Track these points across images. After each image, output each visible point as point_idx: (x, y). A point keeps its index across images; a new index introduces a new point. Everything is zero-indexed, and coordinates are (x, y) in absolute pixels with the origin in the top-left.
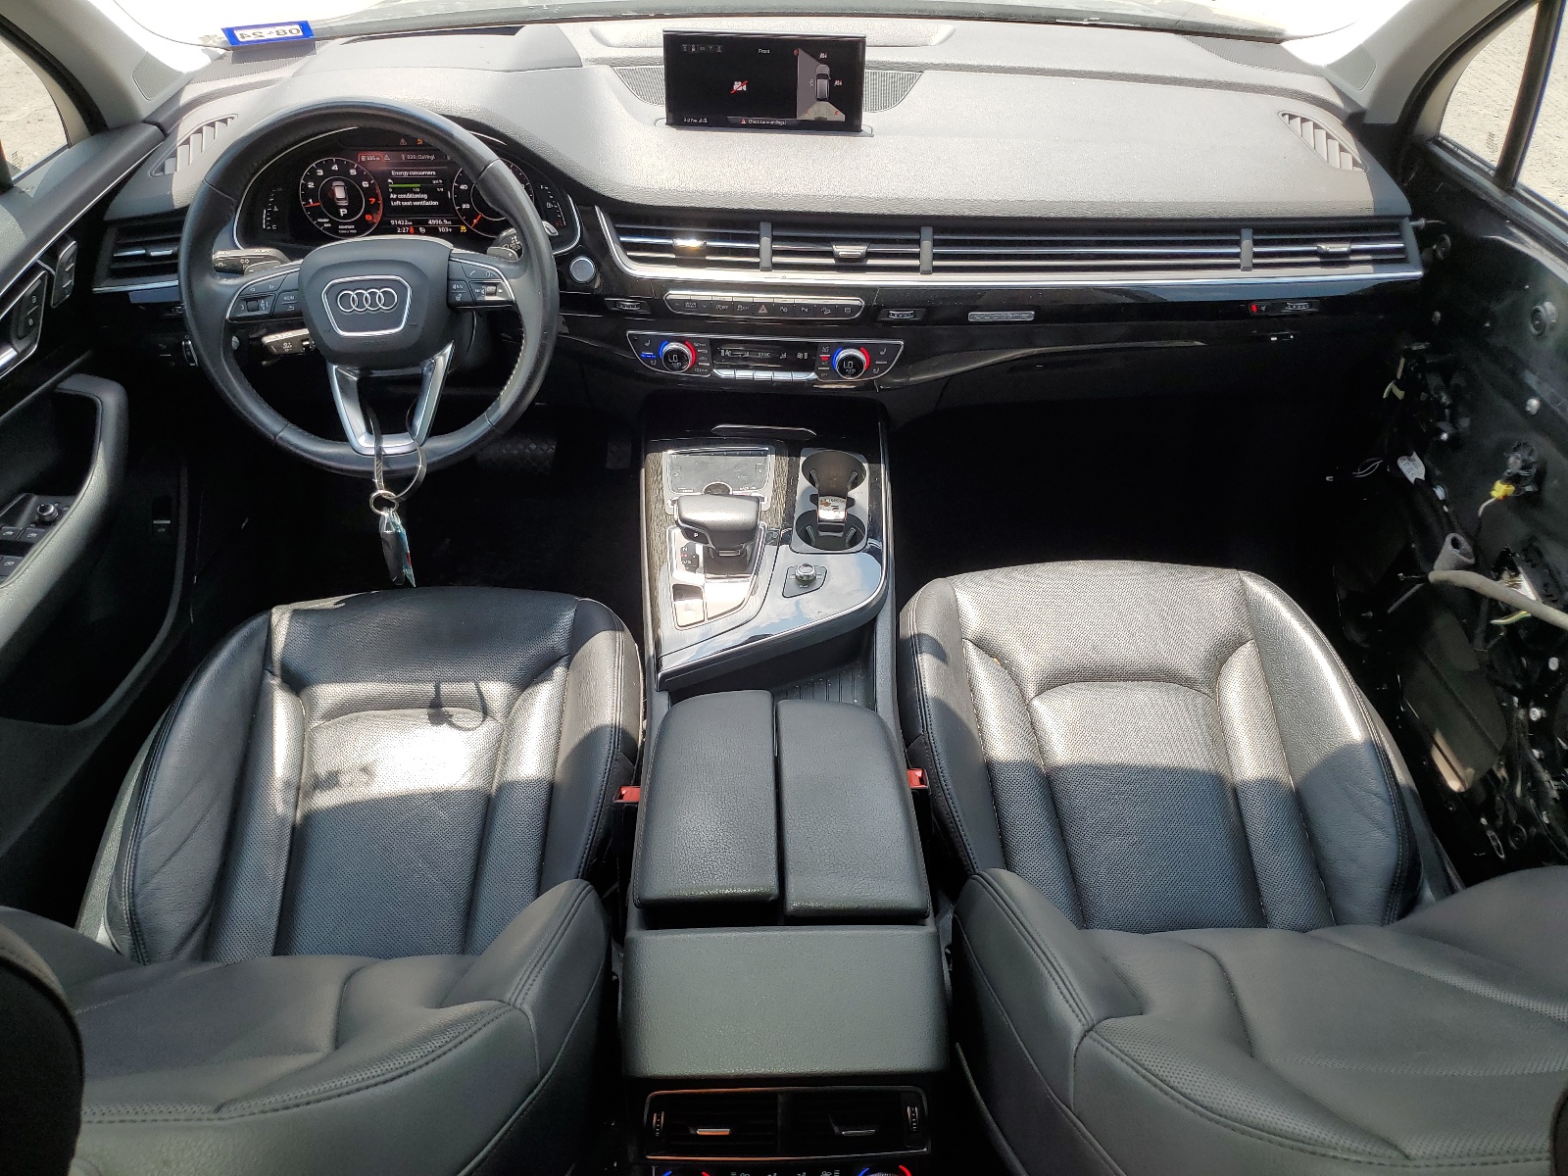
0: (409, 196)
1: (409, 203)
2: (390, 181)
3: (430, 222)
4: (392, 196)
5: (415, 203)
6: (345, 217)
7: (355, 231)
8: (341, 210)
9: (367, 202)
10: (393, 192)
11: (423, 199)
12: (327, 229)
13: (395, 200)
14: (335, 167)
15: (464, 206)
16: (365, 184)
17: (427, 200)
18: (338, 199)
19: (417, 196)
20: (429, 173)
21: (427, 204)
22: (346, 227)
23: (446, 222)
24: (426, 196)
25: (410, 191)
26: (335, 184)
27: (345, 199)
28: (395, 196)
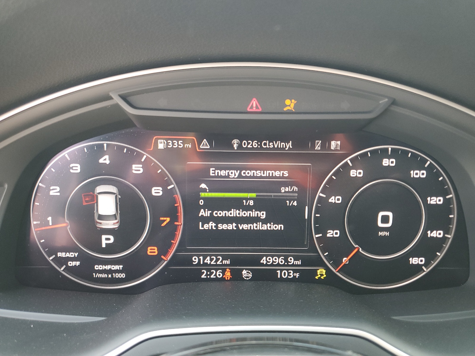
0: (233, 213)
1: (231, 227)
2: (203, 186)
3: (264, 261)
4: (202, 213)
5: (221, 227)
6: (110, 249)
7: (123, 276)
8: (104, 237)
9: (156, 224)
10: (204, 207)
11: (257, 220)
12: (70, 270)
13: (206, 220)
14: (105, 160)
15: (331, 233)
16: (157, 191)
17: (265, 222)
18: (101, 217)
19: (247, 214)
20: (277, 173)
21: (265, 227)
22: (108, 267)
23: (291, 260)
24: (263, 215)
25: (237, 204)
26: (100, 189)
27: (115, 216)
28: (207, 214)
